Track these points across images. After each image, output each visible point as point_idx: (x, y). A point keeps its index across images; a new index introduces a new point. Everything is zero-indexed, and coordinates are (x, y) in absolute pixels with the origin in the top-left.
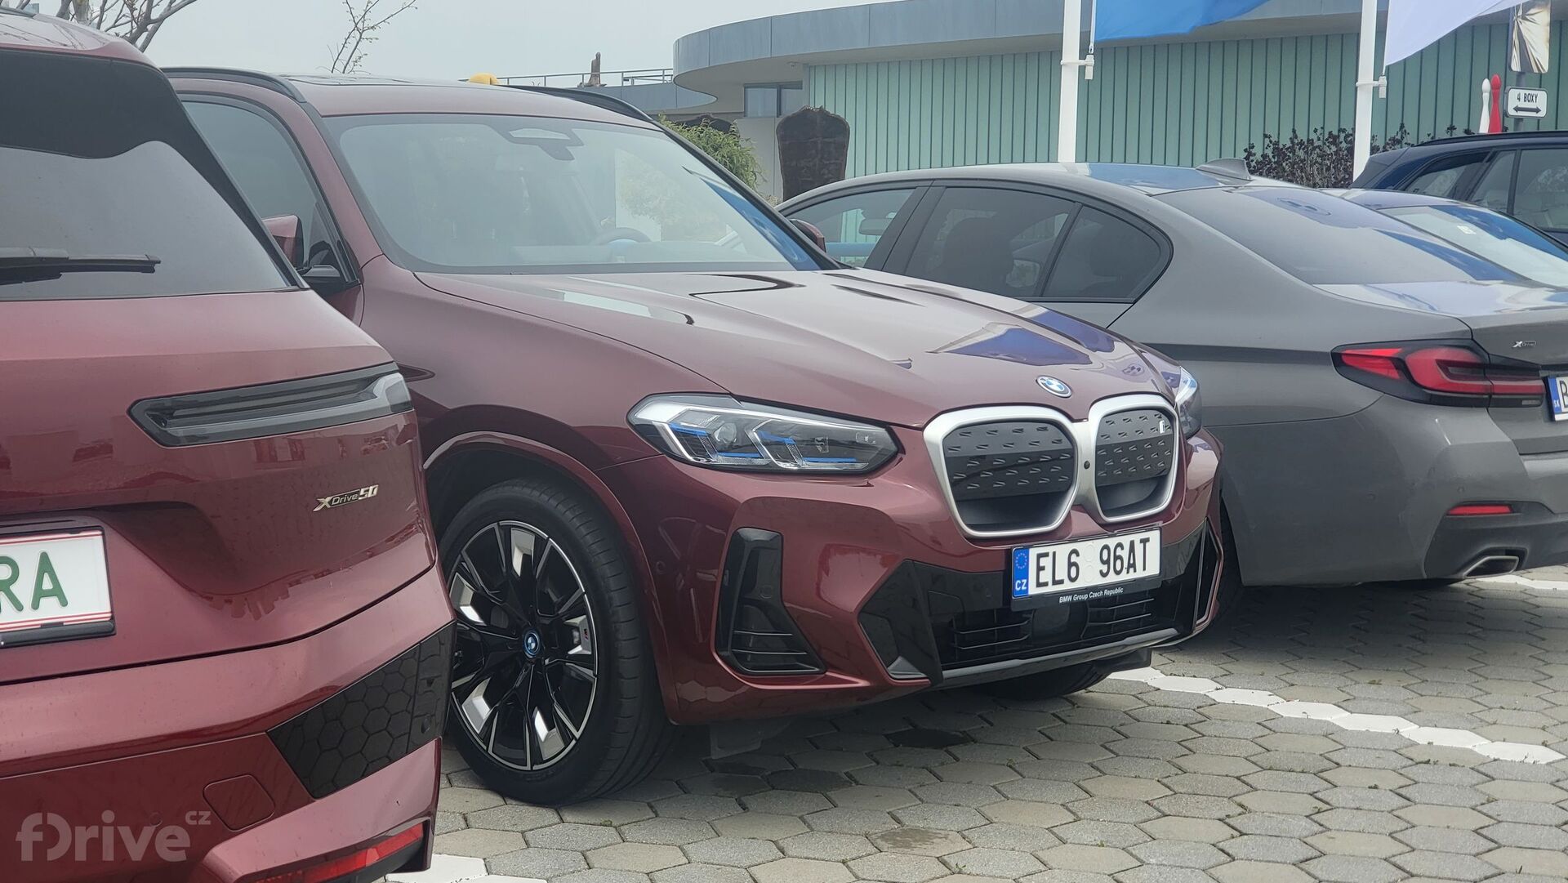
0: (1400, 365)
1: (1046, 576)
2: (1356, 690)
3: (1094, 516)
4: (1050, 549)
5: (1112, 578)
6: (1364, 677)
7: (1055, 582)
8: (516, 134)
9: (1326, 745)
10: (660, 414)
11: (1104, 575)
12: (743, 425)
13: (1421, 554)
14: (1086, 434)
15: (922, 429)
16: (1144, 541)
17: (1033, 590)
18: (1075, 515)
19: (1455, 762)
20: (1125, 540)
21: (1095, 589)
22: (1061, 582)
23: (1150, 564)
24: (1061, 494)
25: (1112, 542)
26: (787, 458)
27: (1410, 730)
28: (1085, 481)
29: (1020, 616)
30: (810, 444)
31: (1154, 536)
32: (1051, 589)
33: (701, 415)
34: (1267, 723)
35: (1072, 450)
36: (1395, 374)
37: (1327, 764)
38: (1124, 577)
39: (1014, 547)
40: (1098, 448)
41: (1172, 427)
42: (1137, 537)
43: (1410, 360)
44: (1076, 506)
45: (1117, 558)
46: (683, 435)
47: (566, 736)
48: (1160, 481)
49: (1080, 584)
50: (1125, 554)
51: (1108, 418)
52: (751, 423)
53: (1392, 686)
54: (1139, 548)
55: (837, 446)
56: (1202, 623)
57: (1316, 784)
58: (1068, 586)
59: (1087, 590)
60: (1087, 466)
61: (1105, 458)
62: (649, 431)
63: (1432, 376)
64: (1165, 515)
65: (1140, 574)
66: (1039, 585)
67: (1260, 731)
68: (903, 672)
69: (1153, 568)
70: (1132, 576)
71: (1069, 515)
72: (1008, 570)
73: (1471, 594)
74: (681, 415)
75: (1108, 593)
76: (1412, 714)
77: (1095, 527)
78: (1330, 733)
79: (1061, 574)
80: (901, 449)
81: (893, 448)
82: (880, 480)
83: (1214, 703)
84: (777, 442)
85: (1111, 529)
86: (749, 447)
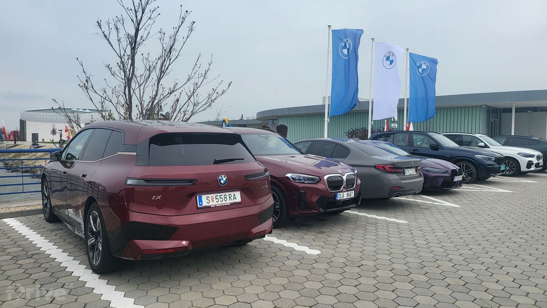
0: (383, 167)
1: (340, 197)
2: (378, 213)
3: (346, 189)
4: (340, 193)
5: (348, 197)
6: (379, 211)
7: (341, 198)
8: (261, 136)
9: (376, 221)
10: (289, 175)
11: (347, 197)
12: (300, 177)
13: (387, 194)
14: (345, 178)
15: (324, 177)
16: (352, 192)
17: (338, 199)
18: (343, 189)
19: (394, 223)
20: (350, 192)
21: (346, 199)
22: (342, 198)
23: (353, 195)
24: (341, 186)
25: (348, 192)
26: (306, 181)
27: (387, 219)
28: (345, 184)
29: (336, 203)
30: (309, 179)
31: (353, 192)
32: (340, 199)
33: (295, 176)
34: (367, 217)
35: (343, 180)
36: (383, 169)
37: (376, 223)
38: (350, 197)
39: (336, 193)
40: (346, 180)
41: (355, 177)
42: (351, 192)
43: (385, 167)
44: (344, 188)
45: (349, 194)
46: (292, 178)
47: (275, 219)
48: (354, 184)
49: (344, 198)
50: (350, 194)
51: (347, 176)
52: (301, 176)
53: (383, 213)
54: (351, 193)
55: (312, 179)
56: (359, 203)
57: (375, 226)
58: (343, 198)
59: (345, 199)
60: (345, 182)
61: (347, 181)
62: (287, 177)
63: (388, 169)
64: (354, 189)
65: (352, 197)
66: (339, 198)
67: (366, 219)
68: (321, 210)
69: (353, 196)
70: (351, 197)
71: (342, 189)
72: (335, 196)
73: (392, 200)
74: (292, 175)
75: (348, 199)
76: (387, 216)
77: (346, 190)
78: (376, 219)
79: (342, 197)
80: (321, 180)
81: (320, 180)
82: (318, 184)
83: (359, 215)
84: (304, 179)
85: (348, 191)
86: (301, 180)
